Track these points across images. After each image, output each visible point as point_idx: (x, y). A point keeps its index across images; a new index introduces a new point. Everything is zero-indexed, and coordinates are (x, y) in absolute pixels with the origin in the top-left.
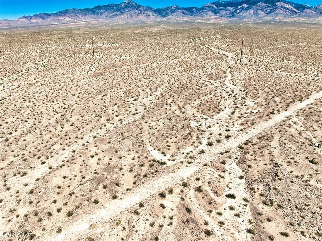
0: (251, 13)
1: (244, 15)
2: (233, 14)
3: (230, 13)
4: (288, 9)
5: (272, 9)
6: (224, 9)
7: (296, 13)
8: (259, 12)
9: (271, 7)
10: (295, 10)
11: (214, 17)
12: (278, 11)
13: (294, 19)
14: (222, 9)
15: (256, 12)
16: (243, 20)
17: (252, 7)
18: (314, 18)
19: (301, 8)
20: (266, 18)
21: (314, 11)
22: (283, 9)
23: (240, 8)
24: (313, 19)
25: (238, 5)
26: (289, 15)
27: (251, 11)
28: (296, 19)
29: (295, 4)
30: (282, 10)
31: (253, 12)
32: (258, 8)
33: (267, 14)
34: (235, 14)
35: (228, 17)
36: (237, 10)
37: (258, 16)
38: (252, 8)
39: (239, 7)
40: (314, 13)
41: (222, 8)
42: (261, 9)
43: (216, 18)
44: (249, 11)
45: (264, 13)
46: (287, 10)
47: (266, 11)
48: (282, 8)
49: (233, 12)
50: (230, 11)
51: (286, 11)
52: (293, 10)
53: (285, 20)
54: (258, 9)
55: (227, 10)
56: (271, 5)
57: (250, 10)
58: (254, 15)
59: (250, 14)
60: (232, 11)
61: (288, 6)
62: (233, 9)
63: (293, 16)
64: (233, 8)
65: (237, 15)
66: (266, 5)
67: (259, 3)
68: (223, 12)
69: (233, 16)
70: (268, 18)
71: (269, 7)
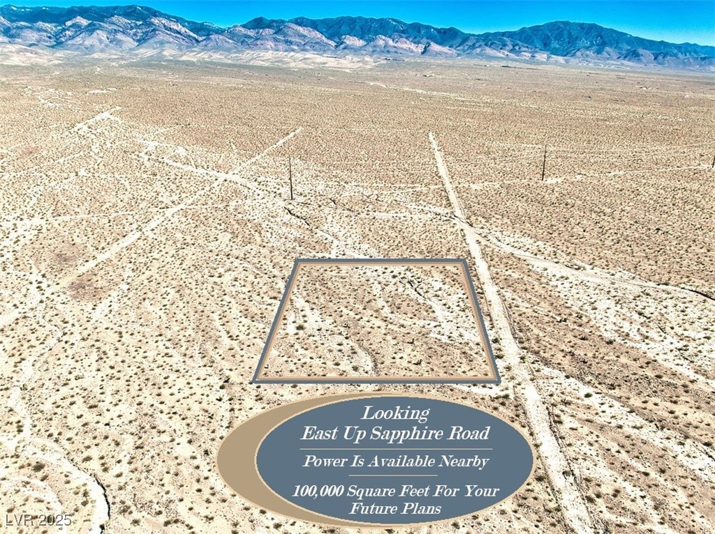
0: (102, 38)
1: (87, 43)
2: (57, 39)
3: (50, 37)
4: (179, 33)
5: (147, 32)
6: (31, 28)
7: (197, 41)
8: (120, 36)
9: (143, 27)
10: (191, 34)
11: (14, 50)
12: (161, 36)
13: (200, 55)
14: (27, 27)
15: (113, 37)
16: (92, 56)
17: (101, 26)
18: (235, 53)
19: (202, 31)
20: (142, 51)
21: (230, 39)
22: (169, 32)
23: (71, 26)
24: (234, 55)
25: (62, 19)
26: (188, 47)
27: (102, 35)
28: (204, 56)
29: (188, 22)
30: (167, 34)
31: (105, 36)
32: (115, 27)
33: (138, 41)
34: (63, 39)
35: (47, 46)
36: (64, 30)
37: (121, 47)
38: (100, 28)
39: (69, 23)
40: (231, 41)
41: (23, 23)
42: (121, 30)
43: (22, 52)
44: (95, 33)
45: (132, 40)
46: (179, 36)
47: (134, 35)
48: (166, 29)
49: (57, 36)
50: (46, 31)
51: (176, 37)
52: (190, 36)
53: (184, 58)
54: (115, 30)
55: (39, 30)
56: (141, 23)
57: (98, 31)
58: (111, 45)
59: (101, 41)
60: (52, 32)
61: (178, 26)
62: (54, 29)
63: (196, 49)
64: (54, 24)
65: (70, 42)
66: (129, 22)
67: (113, 16)
68: (32, 36)
69: (59, 44)
70: (146, 52)
71: (137, 27)
